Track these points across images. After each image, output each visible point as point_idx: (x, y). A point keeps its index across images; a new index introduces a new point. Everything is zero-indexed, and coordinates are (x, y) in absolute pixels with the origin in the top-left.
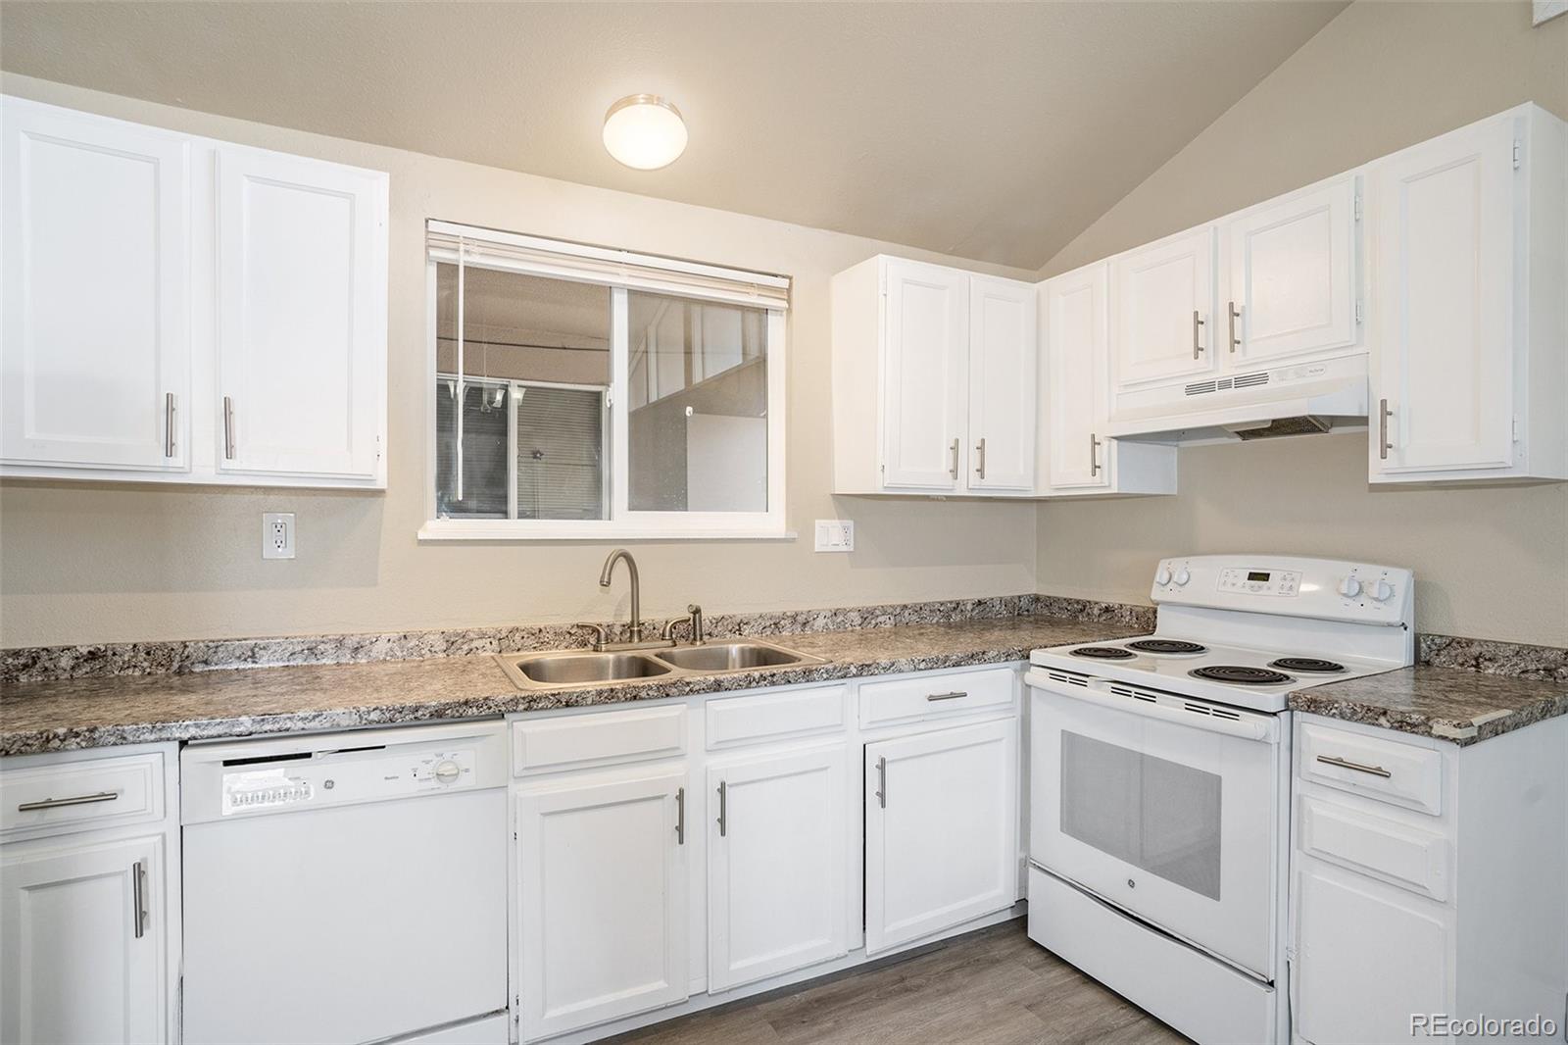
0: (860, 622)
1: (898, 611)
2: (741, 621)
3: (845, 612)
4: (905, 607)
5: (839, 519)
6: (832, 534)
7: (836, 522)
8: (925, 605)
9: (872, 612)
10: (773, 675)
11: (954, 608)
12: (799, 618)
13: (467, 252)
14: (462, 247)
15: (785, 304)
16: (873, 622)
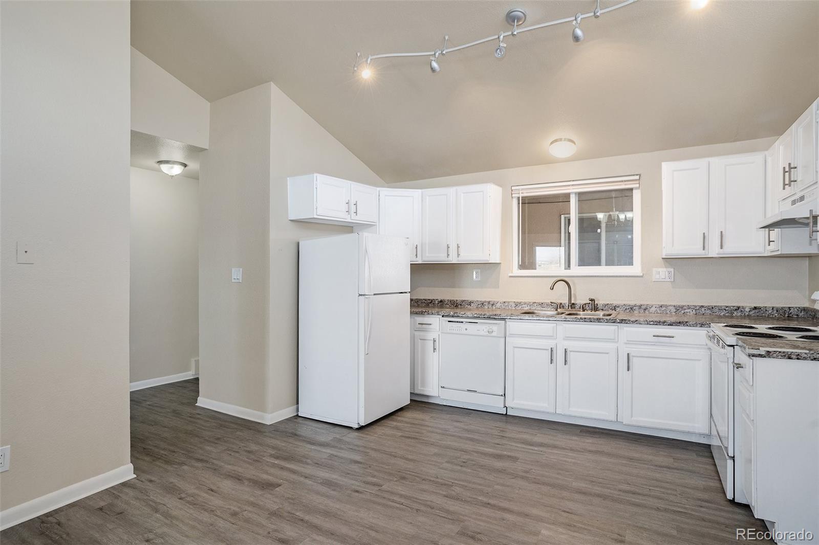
0: (675, 311)
1: (698, 308)
2: (616, 306)
3: (666, 306)
4: (702, 306)
5: (666, 268)
6: (662, 273)
7: (665, 269)
8: (715, 306)
9: (682, 307)
10: (585, 318)
11: (736, 310)
12: (642, 307)
13: (522, 193)
14: (521, 192)
15: (638, 185)
16: (683, 311)
